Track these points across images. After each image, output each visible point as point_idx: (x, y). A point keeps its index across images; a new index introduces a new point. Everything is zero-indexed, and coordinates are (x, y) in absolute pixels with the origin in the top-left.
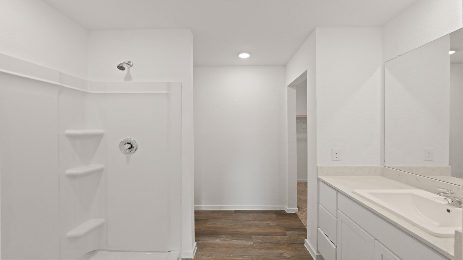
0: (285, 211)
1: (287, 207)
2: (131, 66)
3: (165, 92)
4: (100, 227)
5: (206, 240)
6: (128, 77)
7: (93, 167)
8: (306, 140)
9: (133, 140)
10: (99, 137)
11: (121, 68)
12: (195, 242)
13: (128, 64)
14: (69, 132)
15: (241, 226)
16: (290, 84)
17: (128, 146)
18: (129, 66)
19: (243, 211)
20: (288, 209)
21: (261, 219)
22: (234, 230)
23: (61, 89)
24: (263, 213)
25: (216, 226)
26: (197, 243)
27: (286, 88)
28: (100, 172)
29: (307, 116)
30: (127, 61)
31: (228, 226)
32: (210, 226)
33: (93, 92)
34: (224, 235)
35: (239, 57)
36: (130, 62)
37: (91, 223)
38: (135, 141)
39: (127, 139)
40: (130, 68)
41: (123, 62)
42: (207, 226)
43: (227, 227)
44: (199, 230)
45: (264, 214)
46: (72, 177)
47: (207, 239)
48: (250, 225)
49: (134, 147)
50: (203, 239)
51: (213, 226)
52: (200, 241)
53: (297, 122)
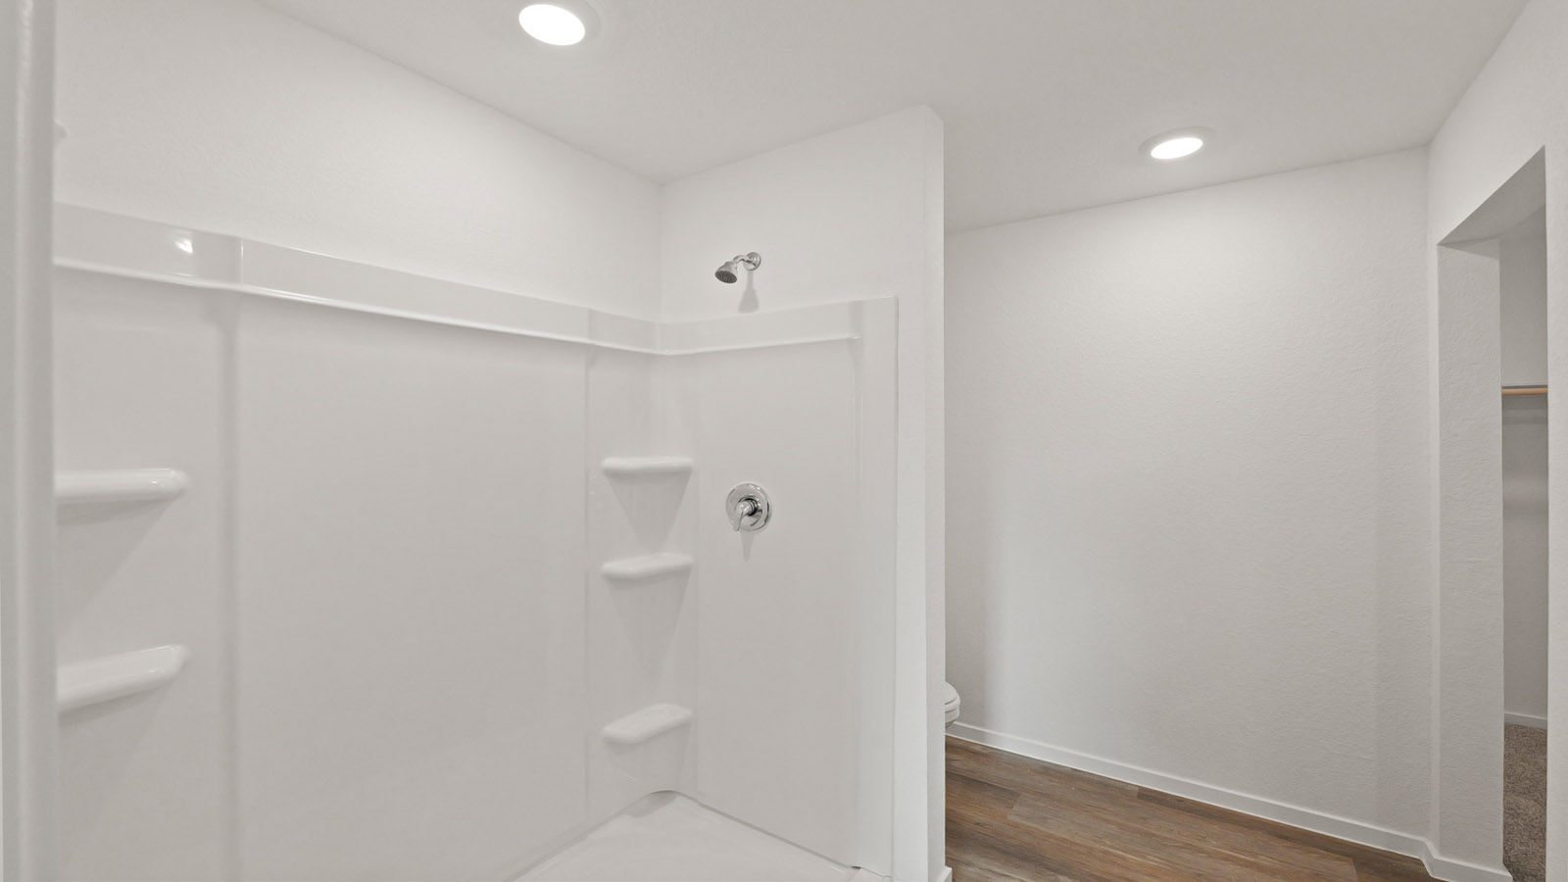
0: (1419, 862)
1: (1430, 845)
2: (757, 266)
3: (846, 335)
4: (682, 728)
5: (994, 872)
6: (749, 302)
7: (670, 558)
8: (1541, 510)
9: (761, 490)
10: (681, 475)
11: (726, 276)
12: (947, 864)
13: (748, 262)
14: (614, 462)
15: (1153, 861)
16: (1453, 232)
17: (745, 507)
18: (752, 266)
19: (1181, 800)
20: (1436, 856)
21: (1264, 861)
22: (1116, 871)
23: (592, 354)
24: (1281, 837)
25: (1044, 829)
26: (954, 873)
27: (1433, 255)
28: (681, 574)
29: (1546, 387)
30: (744, 253)
31: (1097, 846)
32: (1017, 820)
33: (666, 352)
34: (1070, 876)
35: (1153, 158)
36: (751, 255)
37: (661, 715)
38: (765, 494)
39: (747, 485)
40: (755, 272)
41: (730, 259)
42: (1011, 818)
43: (1092, 849)
44: (978, 824)
45: (1289, 844)
46: (617, 581)
47: (996, 869)
48: (1200, 875)
49: (761, 511)
50: (983, 863)
51: (1034, 825)
52: (970, 869)
53: (1505, 421)
